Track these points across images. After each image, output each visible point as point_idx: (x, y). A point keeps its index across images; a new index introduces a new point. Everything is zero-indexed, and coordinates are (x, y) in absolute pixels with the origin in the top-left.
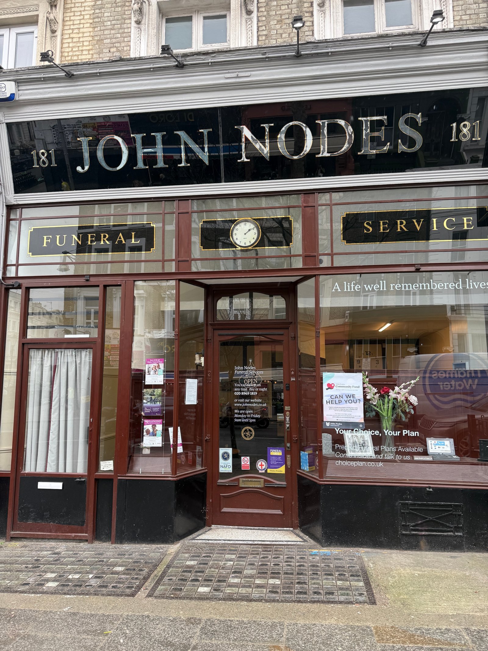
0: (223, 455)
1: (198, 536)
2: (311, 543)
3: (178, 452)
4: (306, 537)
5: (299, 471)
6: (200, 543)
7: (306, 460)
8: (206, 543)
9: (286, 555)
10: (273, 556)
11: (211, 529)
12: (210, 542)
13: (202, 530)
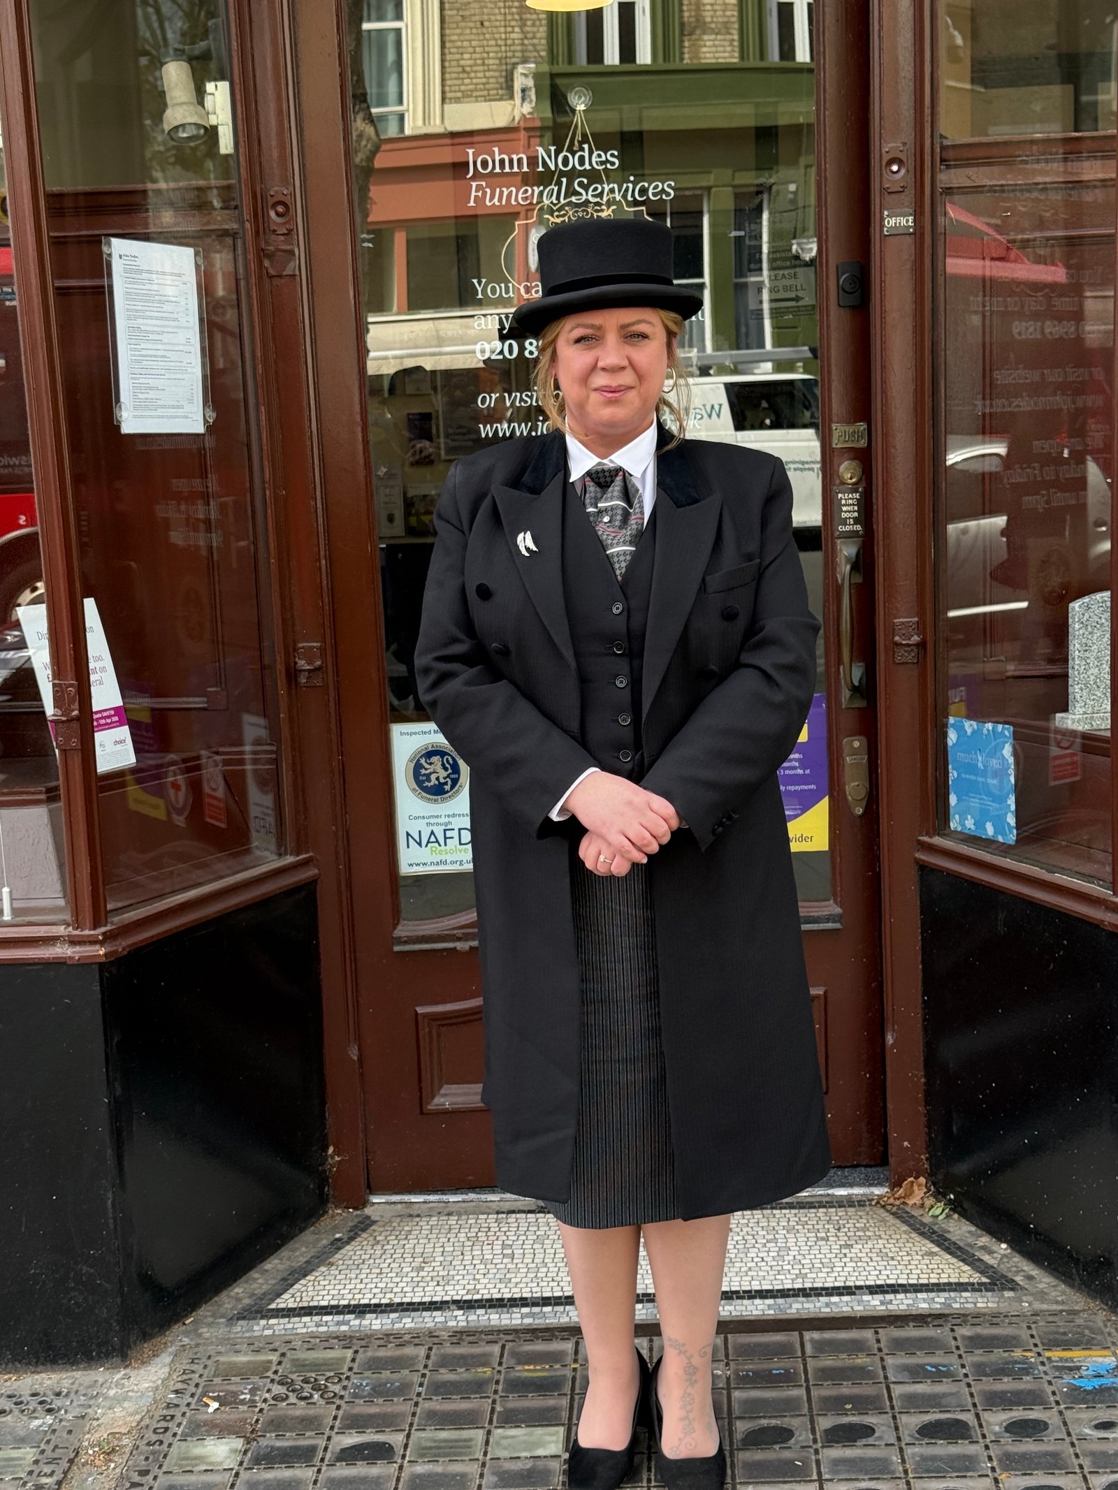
0: (418, 767)
1: (288, 1282)
2: (1041, 1296)
3: (104, 765)
4: (999, 1253)
5: (937, 840)
6: (310, 1341)
7: (1000, 774)
8: (345, 1340)
9: (915, 1403)
10: (825, 1423)
11: (365, 1225)
12: (375, 1323)
13: (308, 1236)
